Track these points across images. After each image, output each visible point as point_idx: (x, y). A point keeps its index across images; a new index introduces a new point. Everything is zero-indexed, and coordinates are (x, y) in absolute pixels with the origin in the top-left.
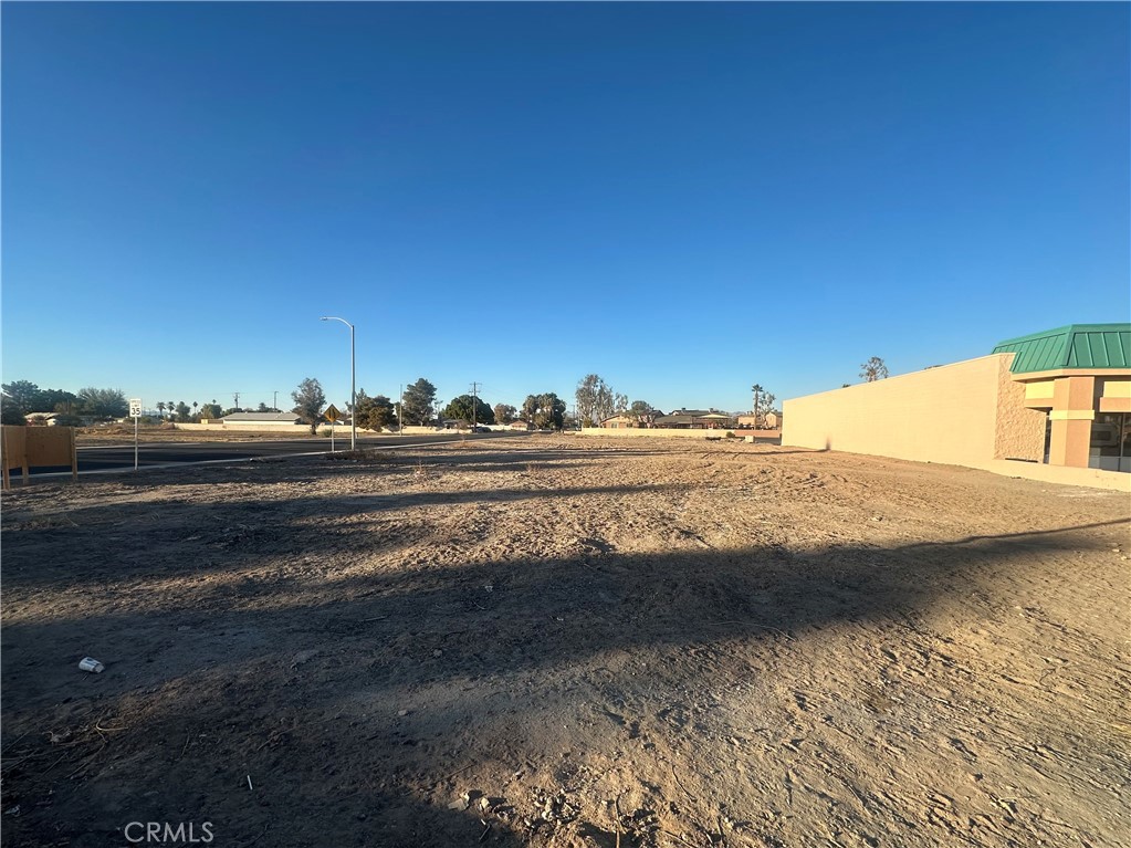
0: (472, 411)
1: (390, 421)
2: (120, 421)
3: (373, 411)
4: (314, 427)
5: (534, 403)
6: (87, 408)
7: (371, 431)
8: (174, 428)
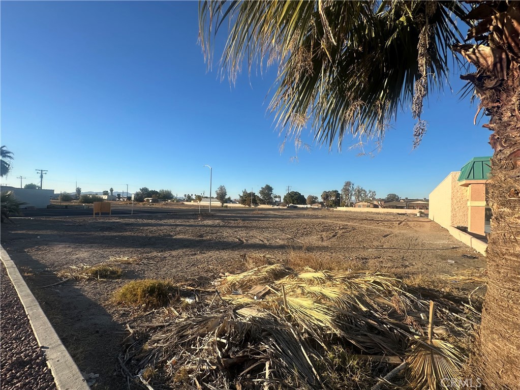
2: (169, 201)
3: (248, 198)
4: (223, 204)
5: (326, 196)
6: (161, 196)
7: (247, 206)
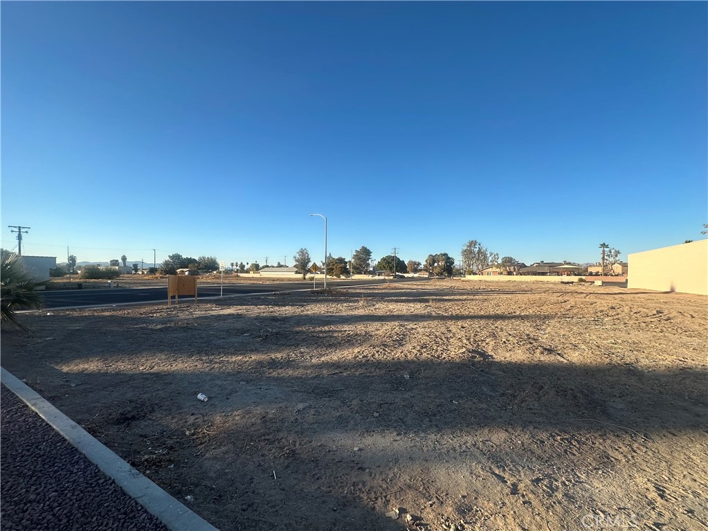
0: (394, 265)
1: (345, 271)
2: (215, 272)
3: (336, 266)
4: (304, 275)
5: (433, 260)
6: (201, 266)
7: (335, 277)
8: (238, 276)
